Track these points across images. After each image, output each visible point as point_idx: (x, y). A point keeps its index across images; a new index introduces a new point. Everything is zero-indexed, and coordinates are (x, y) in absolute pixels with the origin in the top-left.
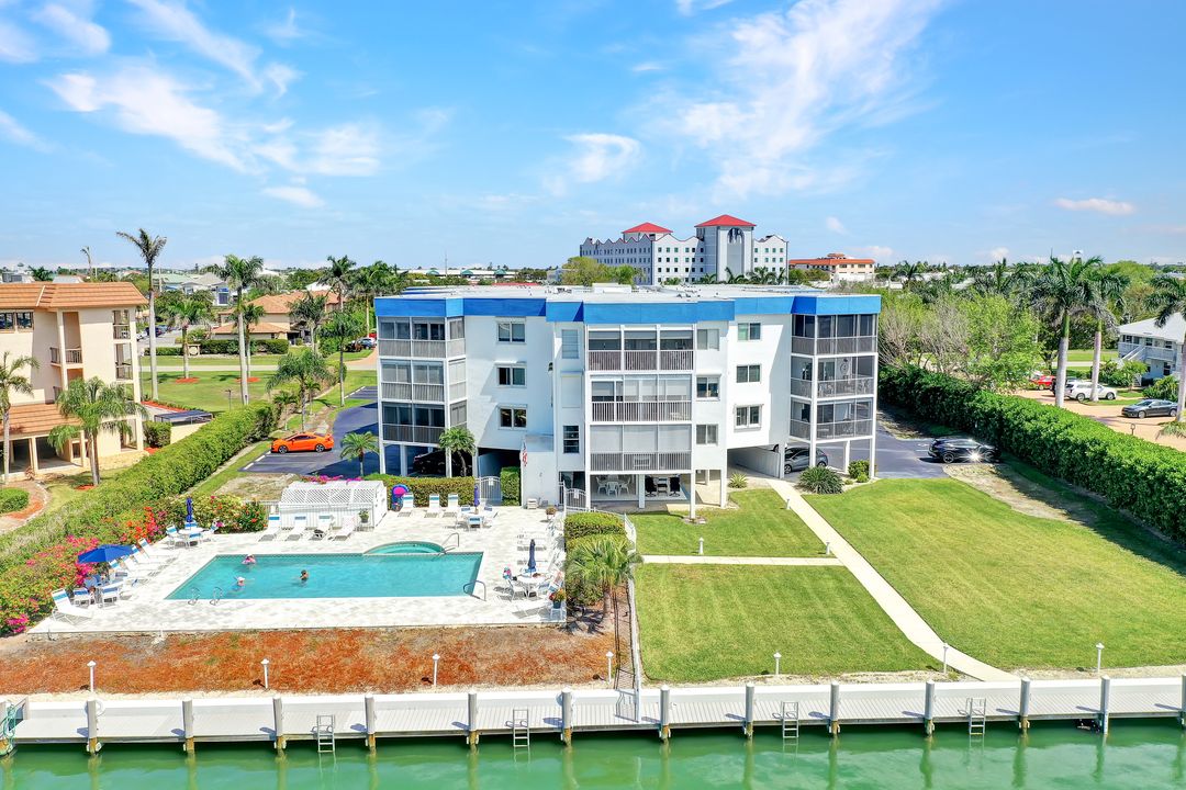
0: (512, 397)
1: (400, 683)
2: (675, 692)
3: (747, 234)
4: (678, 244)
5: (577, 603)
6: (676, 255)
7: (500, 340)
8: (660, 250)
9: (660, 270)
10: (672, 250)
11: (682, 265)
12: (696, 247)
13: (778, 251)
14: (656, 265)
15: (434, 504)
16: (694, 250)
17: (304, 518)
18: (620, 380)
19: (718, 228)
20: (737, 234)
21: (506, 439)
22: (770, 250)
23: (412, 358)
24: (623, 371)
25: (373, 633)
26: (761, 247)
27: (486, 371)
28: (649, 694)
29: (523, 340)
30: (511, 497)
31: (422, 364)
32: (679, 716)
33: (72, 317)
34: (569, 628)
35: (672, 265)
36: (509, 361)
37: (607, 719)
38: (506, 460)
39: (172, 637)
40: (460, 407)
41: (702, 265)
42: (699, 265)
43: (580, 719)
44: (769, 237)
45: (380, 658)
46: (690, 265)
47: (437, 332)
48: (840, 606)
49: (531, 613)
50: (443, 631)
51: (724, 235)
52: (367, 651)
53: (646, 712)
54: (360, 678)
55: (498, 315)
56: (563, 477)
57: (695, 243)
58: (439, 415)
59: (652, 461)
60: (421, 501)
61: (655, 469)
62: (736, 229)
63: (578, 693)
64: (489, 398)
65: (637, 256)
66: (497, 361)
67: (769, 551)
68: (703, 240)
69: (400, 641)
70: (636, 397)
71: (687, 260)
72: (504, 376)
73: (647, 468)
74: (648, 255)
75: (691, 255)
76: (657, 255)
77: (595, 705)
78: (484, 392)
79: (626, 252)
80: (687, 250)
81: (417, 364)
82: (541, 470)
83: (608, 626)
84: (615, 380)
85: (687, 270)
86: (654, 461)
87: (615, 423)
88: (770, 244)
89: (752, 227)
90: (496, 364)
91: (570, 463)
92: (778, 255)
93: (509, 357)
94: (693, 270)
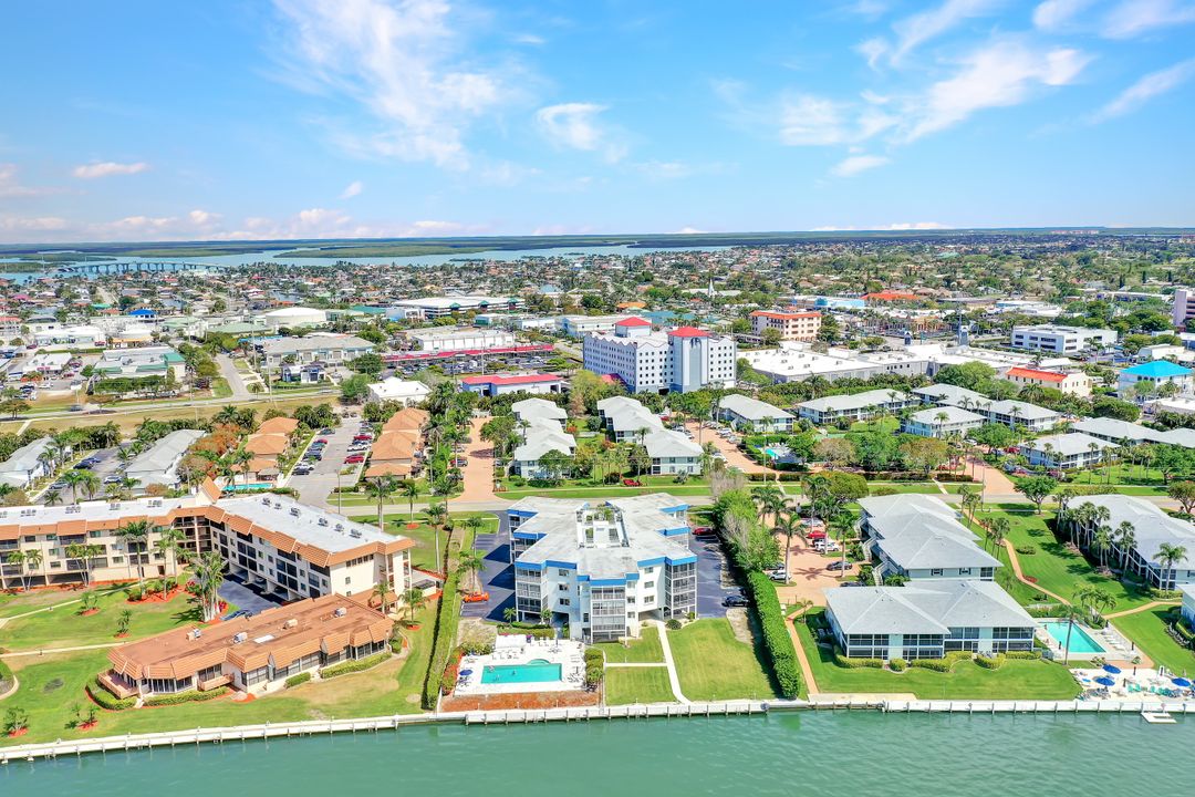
0: (564, 595)
1: (549, 707)
2: (611, 708)
3: (704, 343)
4: (654, 350)
5: (590, 685)
6: (653, 364)
7: (560, 576)
8: (641, 355)
9: (641, 369)
10: (650, 354)
11: (657, 364)
12: (667, 351)
13: (728, 348)
15: (542, 641)
19: (683, 338)
20: (697, 343)
21: (563, 609)
22: (723, 348)
23: (529, 583)
24: (603, 600)
25: (539, 693)
27: (555, 585)
28: (606, 708)
30: (564, 636)
31: (533, 584)
32: (613, 714)
33: (390, 556)
34: (588, 691)
35: (650, 364)
36: (563, 583)
37: (596, 714)
38: (562, 618)
39: (490, 695)
40: (546, 599)
41: (671, 363)
42: (669, 363)
43: (591, 715)
45: (542, 700)
46: (663, 363)
47: (539, 574)
48: (660, 683)
49: (577, 686)
50: (556, 692)
51: (687, 344)
52: (539, 698)
53: (606, 714)
54: (538, 705)
56: (584, 629)
57: (666, 348)
58: (538, 603)
59: (612, 627)
60: (537, 638)
61: (614, 629)
62: (697, 339)
63: (590, 708)
64: (556, 595)
65: (625, 356)
67: (647, 661)
68: (672, 345)
69: (546, 695)
70: (607, 608)
71: (661, 360)
72: (561, 587)
73: (611, 629)
74: (632, 358)
75: (664, 357)
76: (638, 358)
77: (594, 711)
78: (554, 592)
79: (617, 350)
80: (661, 354)
81: (531, 584)
82: (576, 627)
83: (597, 690)
85: (661, 367)
87: (601, 615)
90: (558, 584)
91: (586, 625)
93: (563, 581)
94: (665, 366)
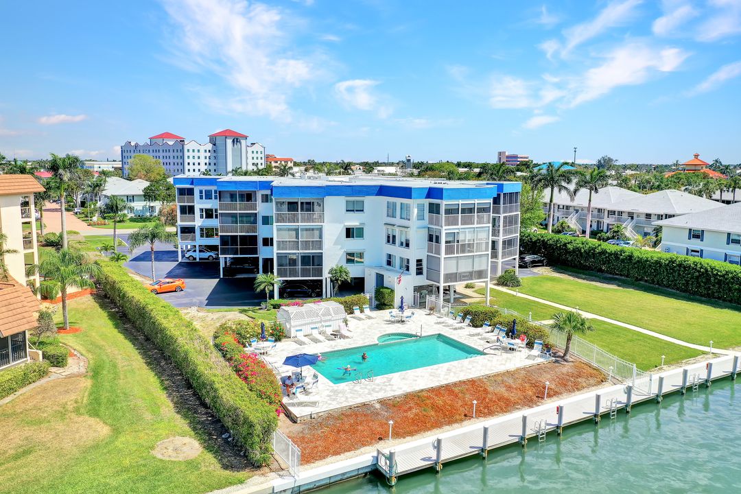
0: (354, 245)
3: (243, 142)
4: (199, 147)
6: (199, 154)
7: (347, 211)
8: (188, 150)
9: (189, 164)
10: (196, 151)
11: (203, 161)
12: (210, 149)
13: (259, 153)
14: (187, 160)
15: (357, 312)
16: (209, 151)
17: (301, 330)
18: (458, 231)
19: (226, 138)
20: (237, 142)
22: (255, 152)
23: (300, 224)
24: (460, 226)
26: (250, 150)
27: (337, 230)
29: (363, 211)
31: (309, 227)
34: (557, 361)
35: (196, 161)
36: (353, 223)
41: (215, 161)
42: (213, 161)
44: (253, 144)
46: (207, 161)
49: (533, 357)
51: (229, 142)
55: (347, 195)
57: (210, 146)
58: (320, 259)
60: (349, 311)
61: (472, 280)
62: (237, 139)
64: (339, 247)
65: (171, 154)
66: (346, 224)
68: (215, 145)
70: (465, 240)
71: (206, 158)
72: (349, 233)
73: (468, 280)
74: (180, 154)
75: (208, 154)
76: (186, 154)
78: (335, 244)
79: (161, 151)
80: (206, 151)
81: (302, 227)
82: (405, 286)
84: (456, 231)
85: (206, 164)
86: (471, 276)
87: (456, 255)
88: (254, 148)
89: (246, 138)
90: (345, 226)
91: (418, 281)
92: (259, 155)
93: (353, 221)
94: (210, 164)
